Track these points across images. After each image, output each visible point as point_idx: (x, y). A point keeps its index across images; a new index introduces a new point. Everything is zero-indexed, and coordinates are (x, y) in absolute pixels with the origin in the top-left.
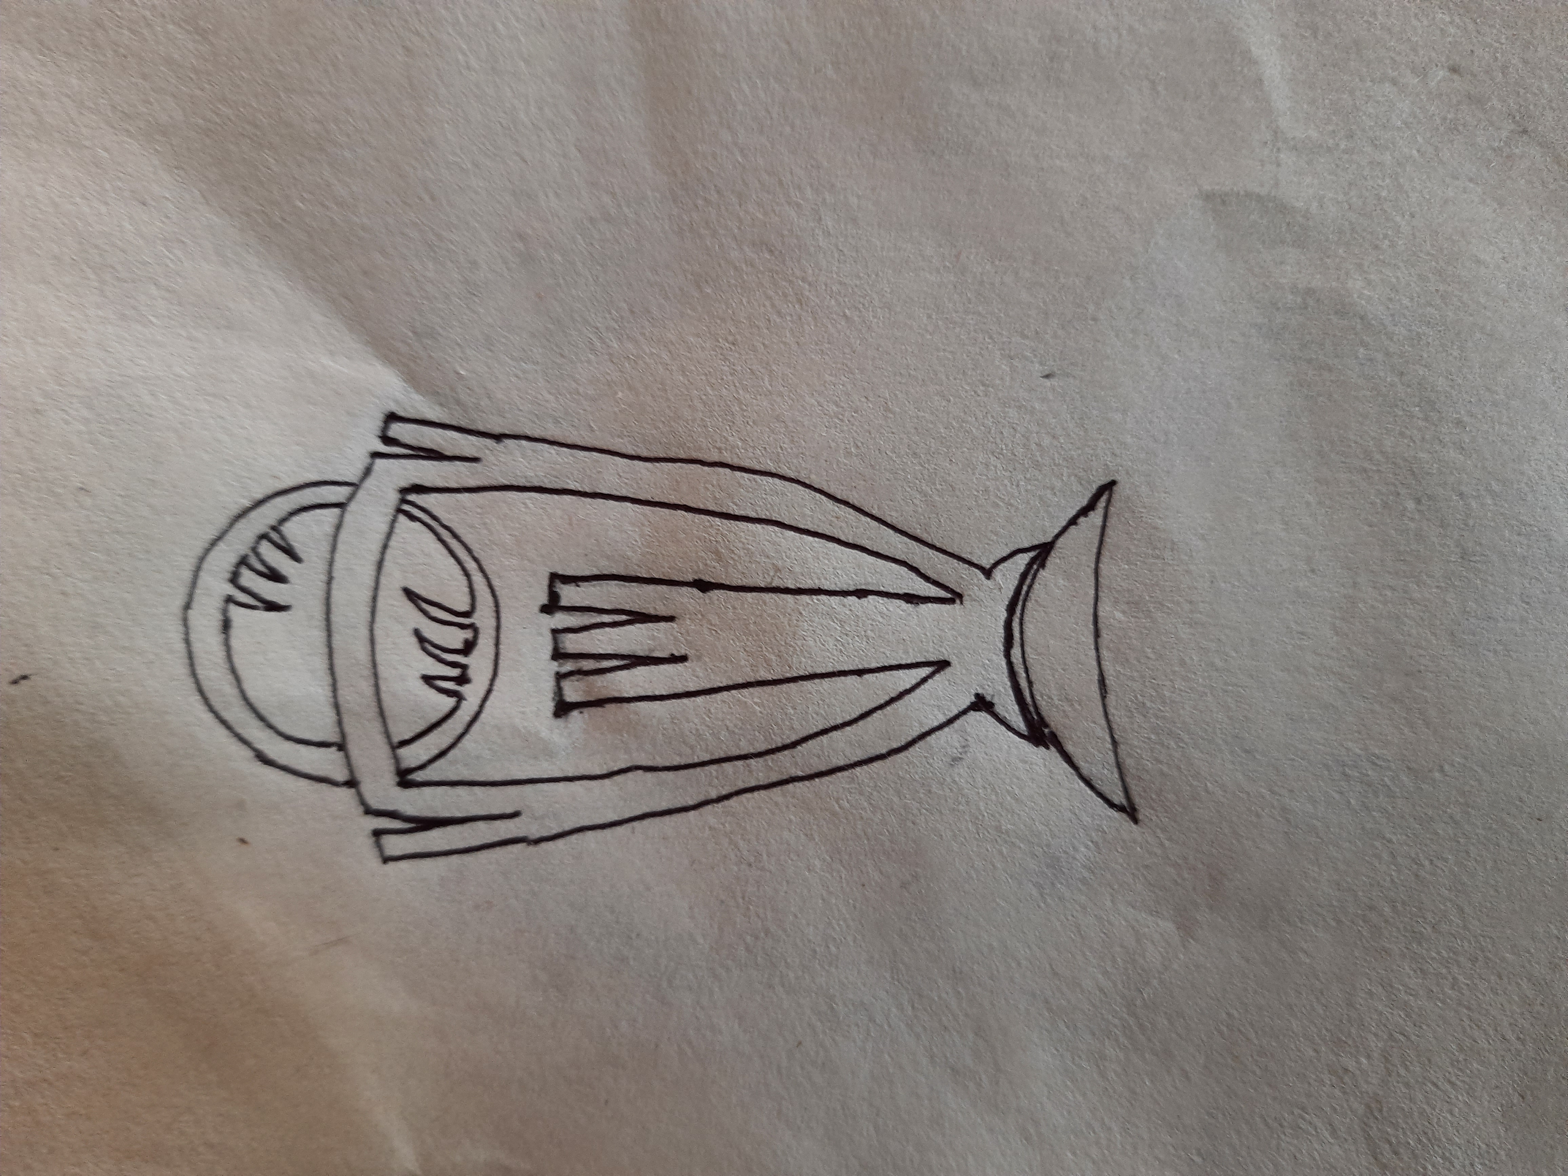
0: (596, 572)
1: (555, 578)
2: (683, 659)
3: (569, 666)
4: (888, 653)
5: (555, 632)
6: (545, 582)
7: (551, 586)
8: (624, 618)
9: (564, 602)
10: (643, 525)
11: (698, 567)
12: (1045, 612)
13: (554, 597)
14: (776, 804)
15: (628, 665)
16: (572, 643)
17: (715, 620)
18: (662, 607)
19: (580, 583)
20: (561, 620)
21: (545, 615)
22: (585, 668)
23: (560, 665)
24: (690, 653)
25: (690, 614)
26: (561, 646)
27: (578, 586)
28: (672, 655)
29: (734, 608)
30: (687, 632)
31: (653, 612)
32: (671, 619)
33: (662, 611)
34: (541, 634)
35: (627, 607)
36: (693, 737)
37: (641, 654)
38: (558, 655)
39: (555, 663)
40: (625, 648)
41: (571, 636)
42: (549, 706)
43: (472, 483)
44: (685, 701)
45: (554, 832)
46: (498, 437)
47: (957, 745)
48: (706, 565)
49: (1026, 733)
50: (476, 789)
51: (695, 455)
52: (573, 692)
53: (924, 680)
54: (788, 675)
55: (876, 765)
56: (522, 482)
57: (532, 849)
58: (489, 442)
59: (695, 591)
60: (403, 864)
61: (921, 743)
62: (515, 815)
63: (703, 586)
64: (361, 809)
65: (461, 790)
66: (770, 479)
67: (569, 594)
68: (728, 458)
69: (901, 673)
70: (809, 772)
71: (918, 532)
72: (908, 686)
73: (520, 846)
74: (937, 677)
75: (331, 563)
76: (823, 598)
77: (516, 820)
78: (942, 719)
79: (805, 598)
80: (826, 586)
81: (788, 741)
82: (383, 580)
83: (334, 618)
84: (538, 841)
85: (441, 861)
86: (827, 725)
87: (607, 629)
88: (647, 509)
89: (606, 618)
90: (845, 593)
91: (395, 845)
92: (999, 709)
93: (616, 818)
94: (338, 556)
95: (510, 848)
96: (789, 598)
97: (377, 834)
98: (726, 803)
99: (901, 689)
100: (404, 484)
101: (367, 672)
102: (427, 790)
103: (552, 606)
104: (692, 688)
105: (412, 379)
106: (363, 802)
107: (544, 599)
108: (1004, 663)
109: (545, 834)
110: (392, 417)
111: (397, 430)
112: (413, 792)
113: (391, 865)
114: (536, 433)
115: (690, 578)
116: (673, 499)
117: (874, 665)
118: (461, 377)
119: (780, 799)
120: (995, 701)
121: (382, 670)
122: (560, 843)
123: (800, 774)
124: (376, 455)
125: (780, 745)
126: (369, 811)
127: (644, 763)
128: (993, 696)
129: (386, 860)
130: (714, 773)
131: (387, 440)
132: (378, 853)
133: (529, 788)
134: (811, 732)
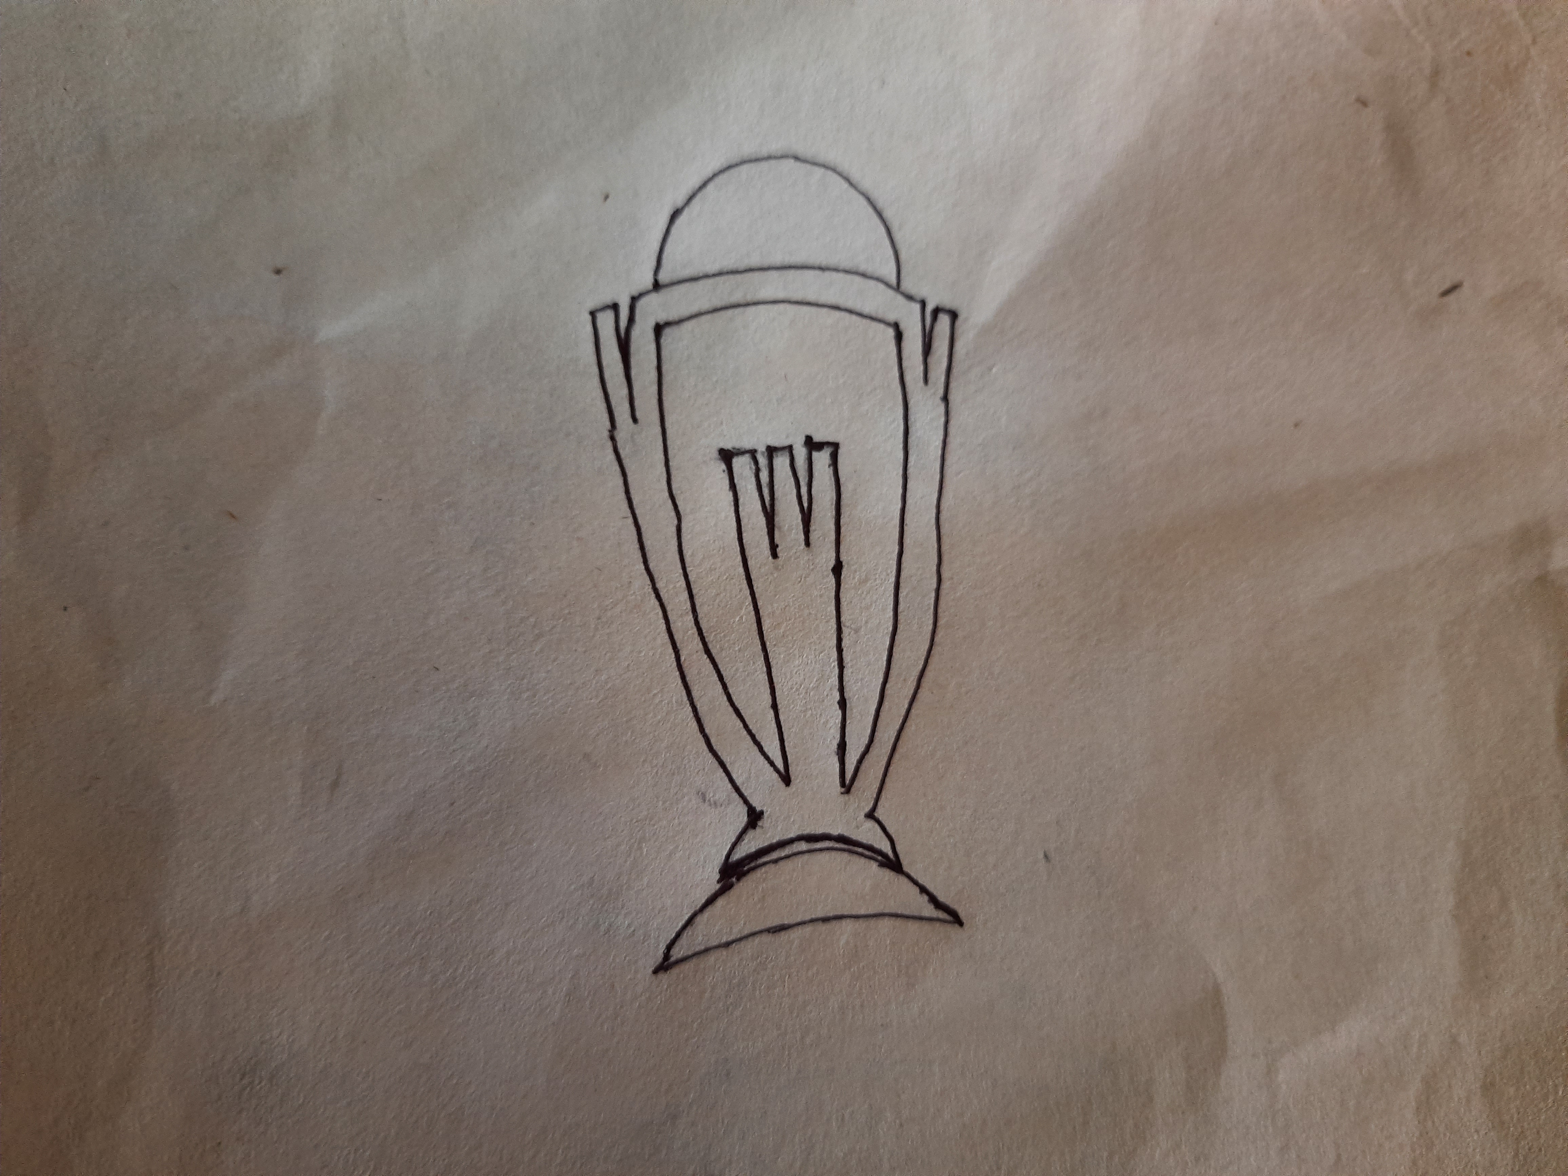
0: (842, 480)
1: (835, 447)
2: (775, 555)
3: (763, 461)
4: (794, 730)
5: (790, 448)
6: (831, 439)
7: (828, 444)
8: (806, 505)
9: (815, 454)
10: (884, 518)
11: (853, 565)
12: (840, 870)
13: (820, 446)
14: (655, 639)
15: (766, 510)
16: (781, 462)
17: (810, 580)
18: (817, 536)
19: (832, 468)
20: (801, 453)
21: (804, 439)
22: (761, 474)
23: (763, 453)
24: (780, 561)
25: (813, 560)
26: (779, 453)
27: (829, 466)
28: (777, 546)
29: (821, 596)
30: (798, 557)
31: (812, 528)
32: (808, 543)
33: (813, 536)
34: (787, 437)
35: (814, 507)
36: (709, 566)
37: (776, 519)
38: (771, 451)
39: (764, 449)
40: (780, 507)
41: (788, 461)
42: (728, 446)
43: (908, 378)
44: (739, 558)
45: (621, 451)
46: (945, 398)
47: (717, 797)
48: (855, 571)
49: (730, 860)
50: (655, 388)
51: (945, 558)
52: (742, 465)
53: (772, 764)
54: (768, 644)
55: (694, 725)
56: (912, 418)
57: (606, 434)
58: (941, 392)
59: (832, 563)
60: (589, 328)
61: (716, 764)
62: (635, 420)
63: (837, 569)
64: (635, 293)
65: (654, 374)
66: (931, 621)
67: (822, 459)
68: (945, 585)
69: (777, 742)
70: (685, 666)
71: (900, 750)
72: (766, 749)
73: (608, 424)
74: (775, 775)
75: (836, 270)
76: (836, 671)
77: (630, 420)
78: (738, 782)
79: (834, 655)
80: (847, 672)
81: (710, 646)
82: (825, 310)
83: (792, 273)
84: (612, 438)
85: (593, 359)
86: (727, 680)
87: (795, 491)
88: (897, 521)
89: (804, 490)
90: (841, 689)
91: (606, 321)
92: (751, 834)
93: (635, 502)
94: (841, 275)
95: (606, 416)
96: (834, 641)
97: (615, 307)
98: (653, 595)
99: (763, 744)
100: (902, 326)
101: (749, 298)
102: (653, 346)
103: (812, 445)
104: (751, 563)
105: (987, 330)
106: (641, 295)
107: (817, 438)
108: (792, 835)
109: (619, 445)
110: (954, 316)
111: (944, 320)
112: (651, 336)
113: (589, 318)
114: (952, 430)
115: (843, 558)
116: (907, 541)
117: (782, 718)
118: (990, 369)
119: (659, 641)
120: (758, 829)
121: (752, 310)
122: (612, 456)
123: (682, 659)
124: (923, 304)
125: (707, 640)
126: (634, 300)
127: (683, 525)
128: (762, 827)
129: (593, 314)
130: (678, 585)
131: (936, 311)
132: (598, 308)
133: (658, 429)
134: (720, 666)
